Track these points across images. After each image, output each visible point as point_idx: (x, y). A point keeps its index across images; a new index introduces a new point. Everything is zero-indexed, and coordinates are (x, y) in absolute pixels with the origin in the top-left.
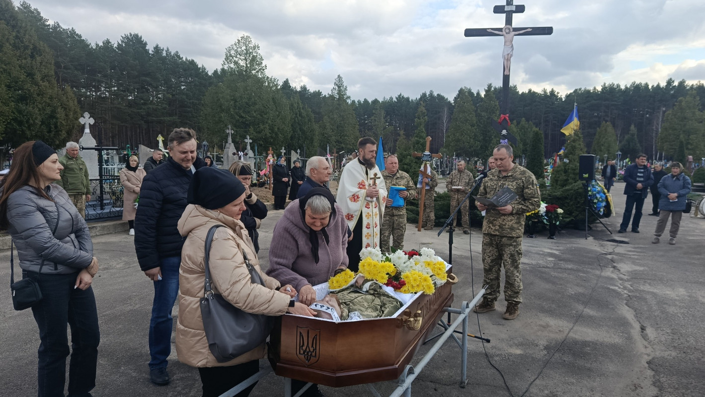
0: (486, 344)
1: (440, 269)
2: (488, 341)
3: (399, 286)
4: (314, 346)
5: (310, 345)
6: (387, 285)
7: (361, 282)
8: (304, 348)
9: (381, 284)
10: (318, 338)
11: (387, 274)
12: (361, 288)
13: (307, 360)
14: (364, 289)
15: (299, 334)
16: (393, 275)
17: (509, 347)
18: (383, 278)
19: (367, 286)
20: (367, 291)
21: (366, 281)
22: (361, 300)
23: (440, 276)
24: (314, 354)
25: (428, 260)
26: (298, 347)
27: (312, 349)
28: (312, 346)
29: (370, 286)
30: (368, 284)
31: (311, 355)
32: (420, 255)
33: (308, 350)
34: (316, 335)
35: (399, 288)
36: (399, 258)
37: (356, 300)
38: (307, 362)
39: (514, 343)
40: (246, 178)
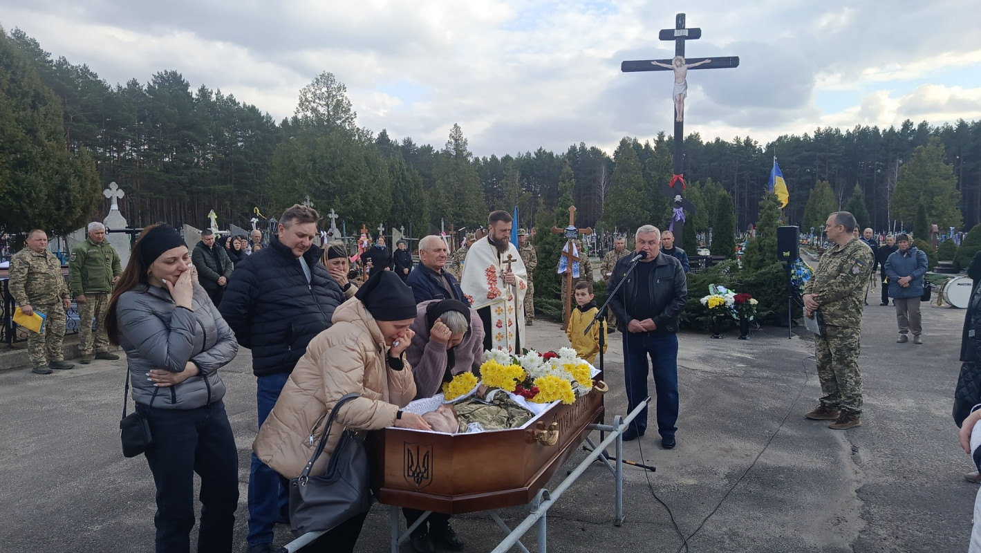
0: (650, 473)
1: (583, 374)
2: (653, 470)
3: (531, 394)
4: (426, 466)
5: (421, 465)
6: (516, 393)
7: (483, 391)
8: (413, 468)
9: (509, 393)
10: (430, 455)
11: (515, 379)
12: (484, 398)
13: (417, 482)
15: (406, 452)
16: (522, 380)
17: (679, 476)
18: (509, 385)
19: (491, 395)
20: (491, 402)
21: (490, 389)
22: (484, 412)
23: (584, 382)
24: (425, 475)
25: (569, 363)
26: (406, 468)
27: (423, 470)
28: (423, 466)
29: (496, 395)
30: (493, 392)
31: (422, 476)
32: (559, 357)
33: (418, 471)
34: (428, 452)
35: (532, 397)
36: (532, 361)
37: (476, 411)
38: (417, 485)
39: (686, 471)
40: (338, 263)
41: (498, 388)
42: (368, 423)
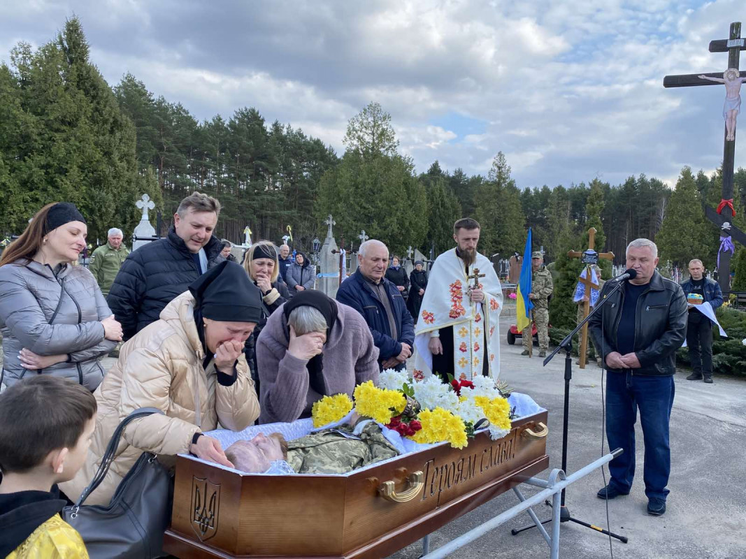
0: (617, 544)
1: (498, 411)
2: (624, 540)
3: (410, 430)
4: (213, 510)
5: (207, 508)
6: (391, 426)
7: (355, 420)
8: (200, 511)
9: (382, 426)
10: (217, 495)
11: (392, 409)
13: (203, 530)
14: (356, 432)
15: (195, 489)
16: (401, 411)
17: (657, 554)
18: (383, 415)
19: (360, 428)
20: (359, 436)
21: (362, 418)
22: (333, 447)
23: (498, 423)
24: (211, 522)
25: (482, 395)
26: (193, 510)
27: (209, 514)
28: (210, 510)
29: (366, 426)
30: (365, 423)
31: (208, 523)
32: (472, 387)
33: (204, 516)
34: (215, 493)
35: (412, 434)
36: (432, 388)
37: (324, 446)
38: (202, 534)
39: (668, 548)
40: (262, 264)
41: (371, 419)
42: (159, 447)
